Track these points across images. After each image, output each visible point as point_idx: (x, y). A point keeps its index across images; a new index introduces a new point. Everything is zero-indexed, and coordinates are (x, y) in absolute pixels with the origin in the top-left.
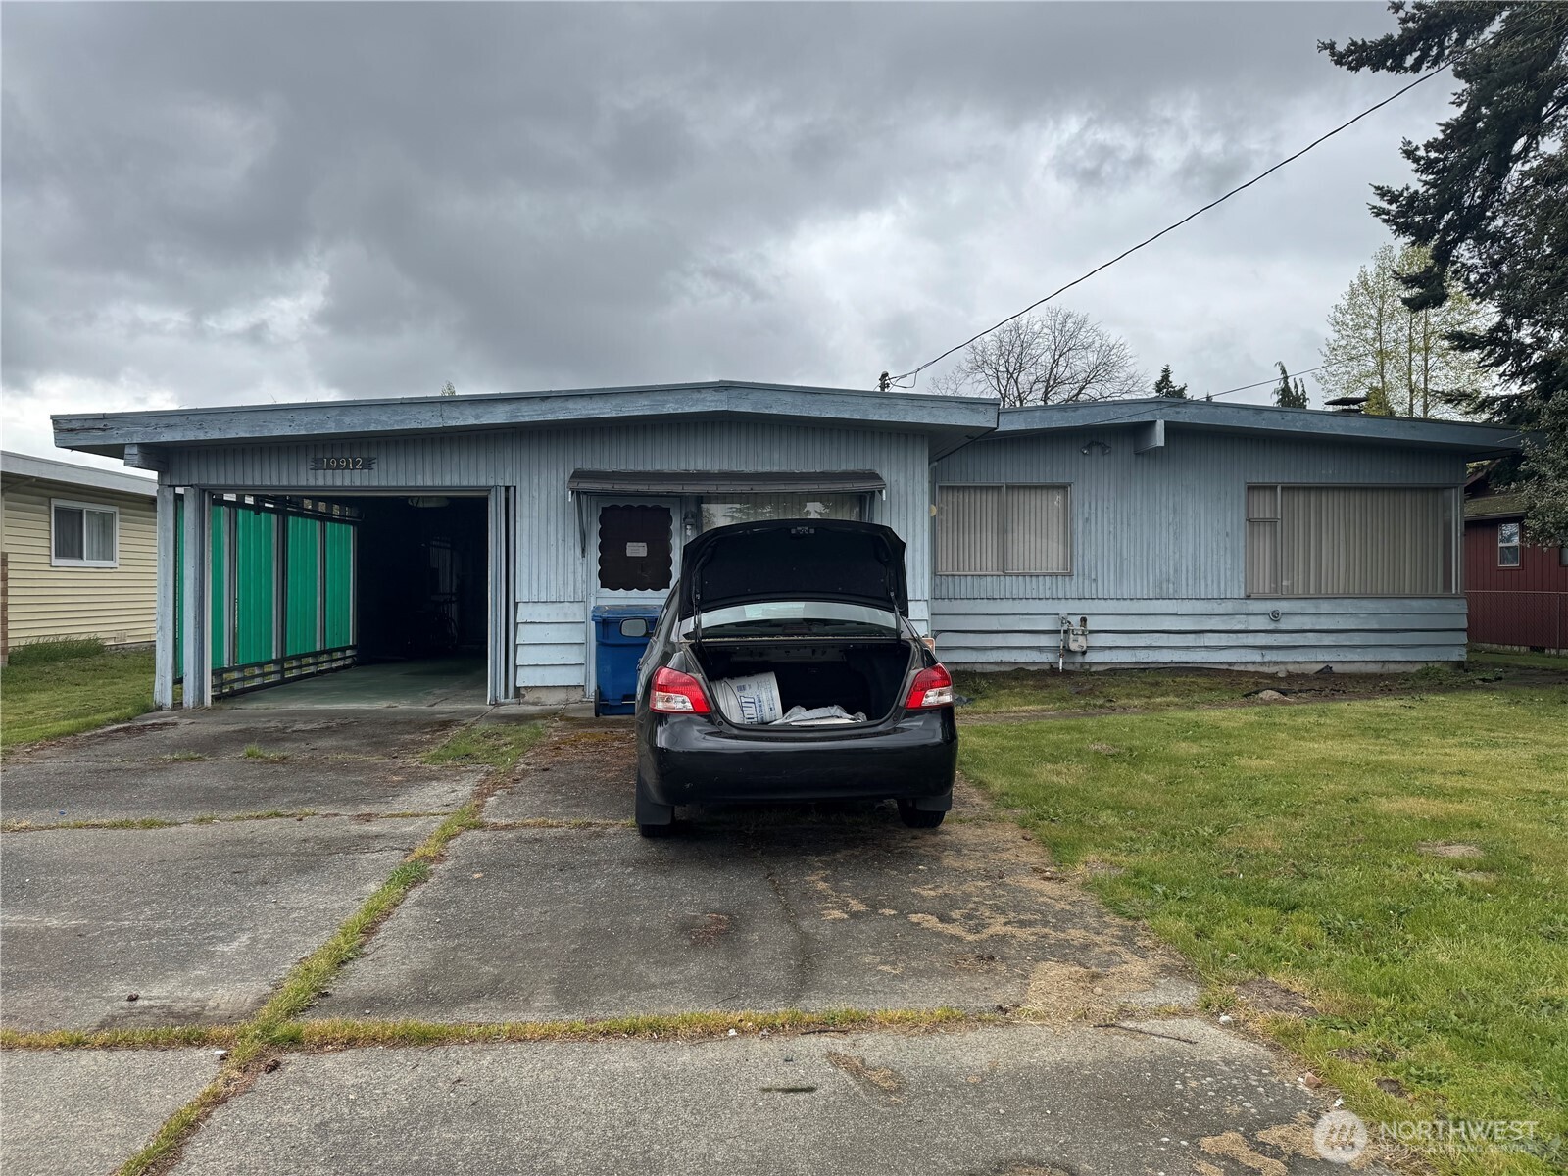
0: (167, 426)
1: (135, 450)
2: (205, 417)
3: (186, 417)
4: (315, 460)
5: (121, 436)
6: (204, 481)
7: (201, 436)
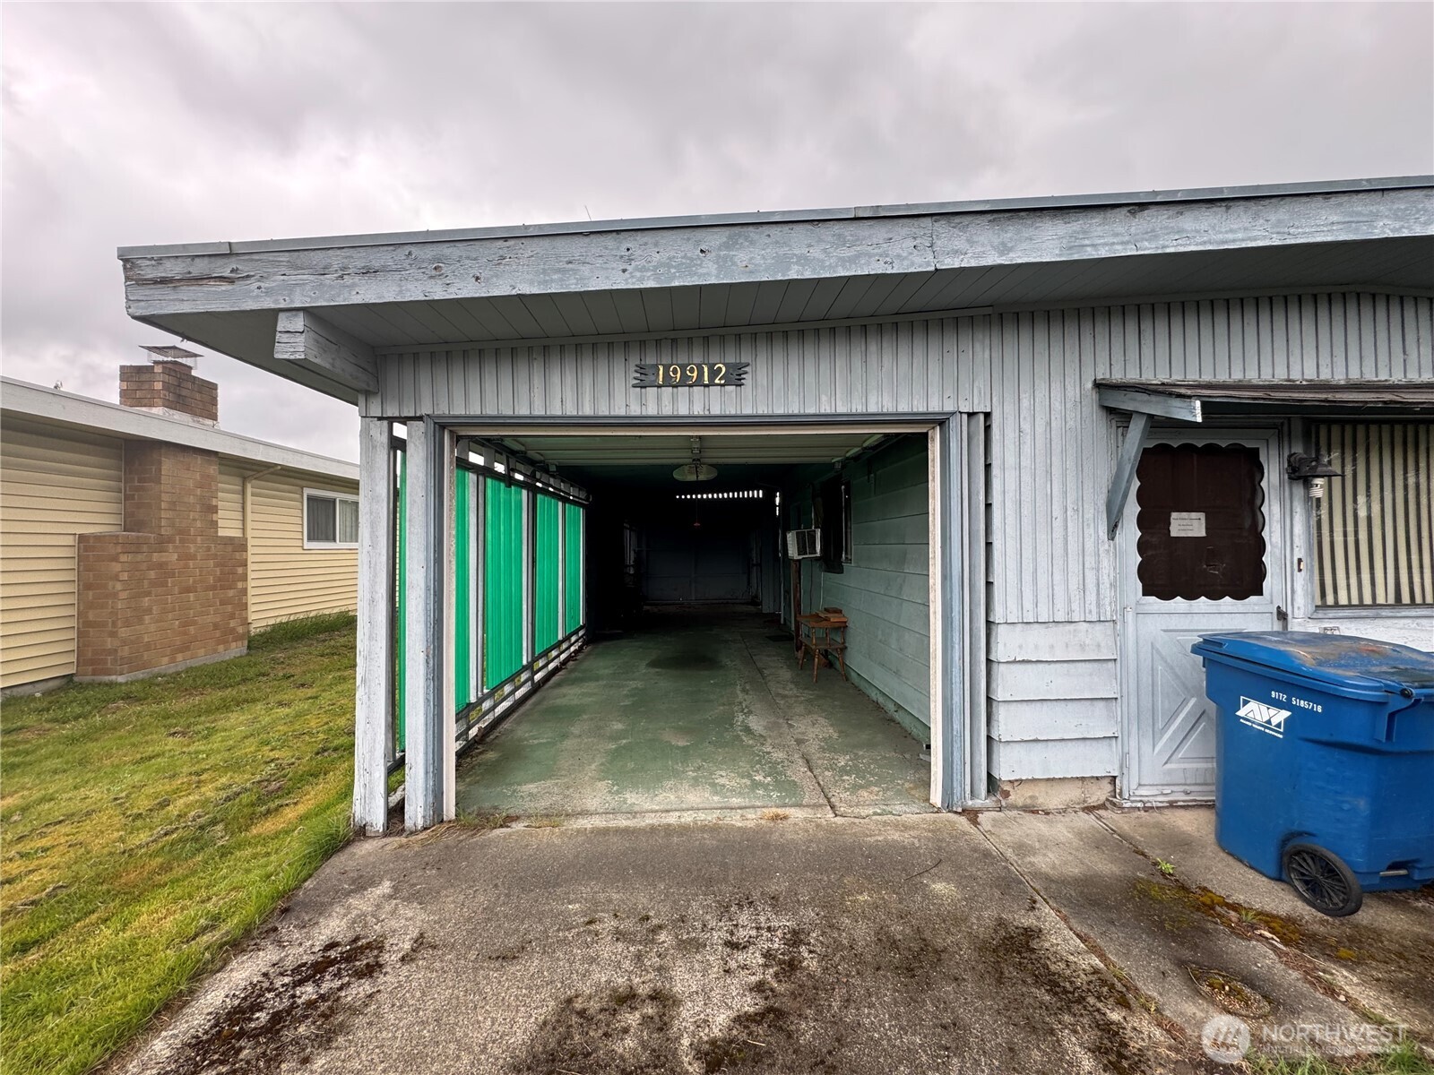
0: (367, 272)
1: (299, 323)
2: (446, 250)
3: (407, 249)
4: (641, 369)
5: (269, 292)
6: (443, 410)
7: (438, 292)
